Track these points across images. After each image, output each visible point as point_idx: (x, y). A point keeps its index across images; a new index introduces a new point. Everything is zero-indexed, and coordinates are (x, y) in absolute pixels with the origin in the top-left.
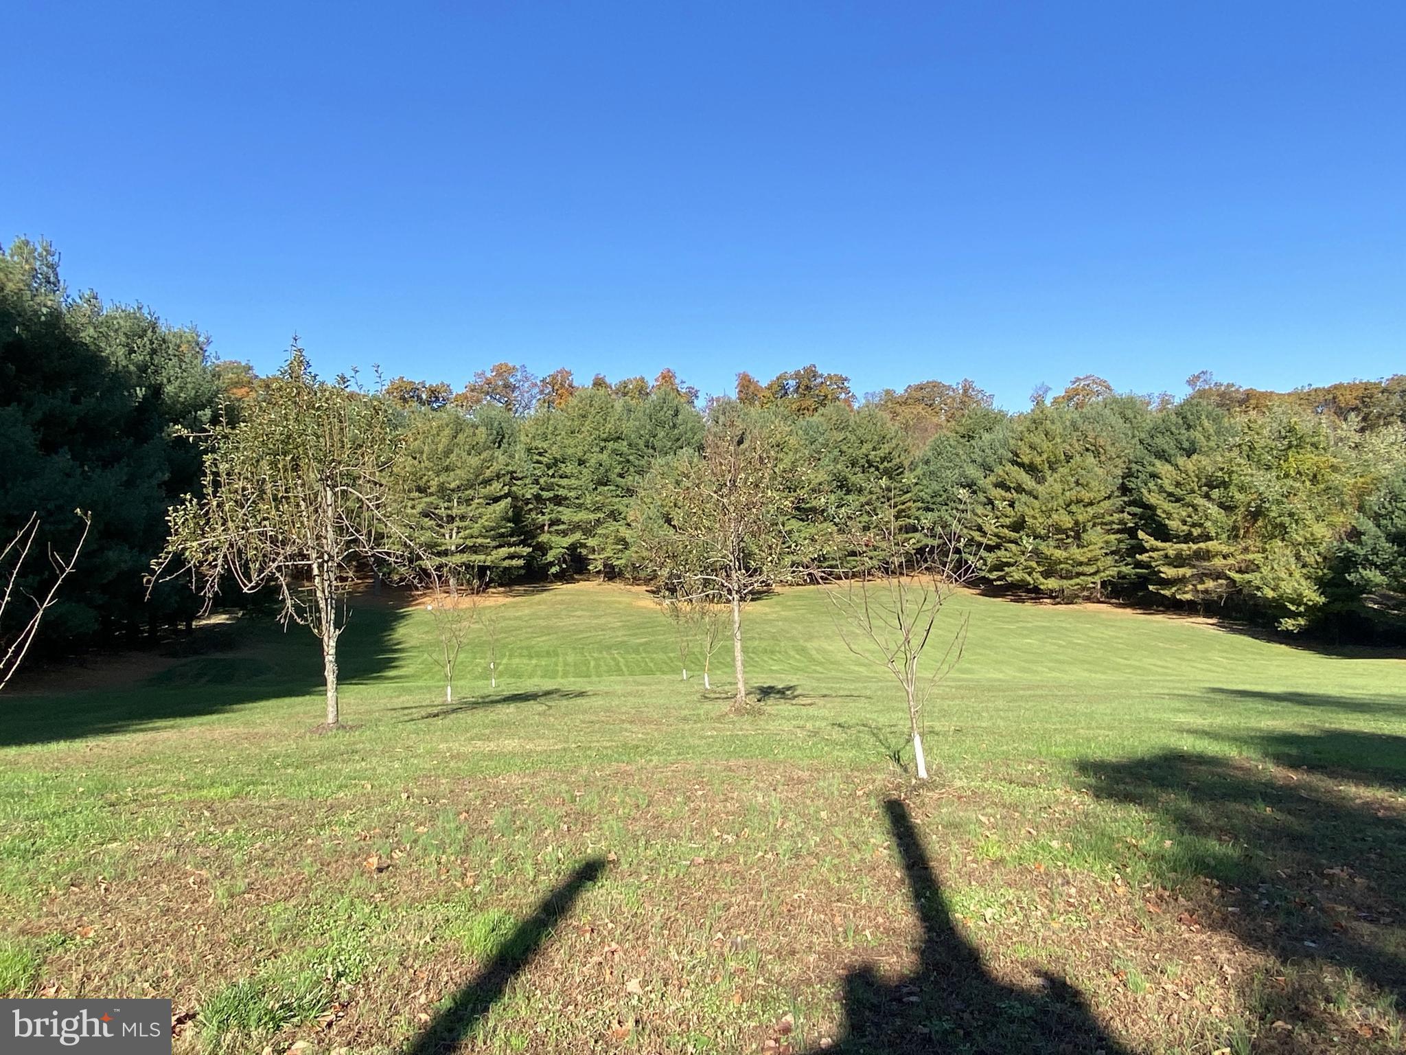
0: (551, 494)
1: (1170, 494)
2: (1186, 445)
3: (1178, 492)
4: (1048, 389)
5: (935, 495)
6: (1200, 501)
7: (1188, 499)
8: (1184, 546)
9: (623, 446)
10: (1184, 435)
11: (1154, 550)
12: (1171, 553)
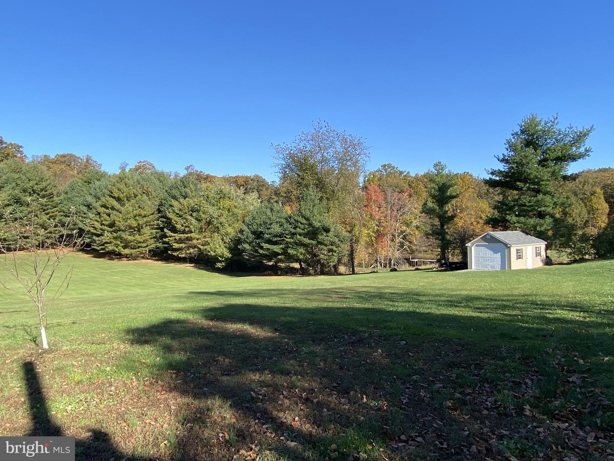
1: (177, 214)
2: (184, 194)
3: (180, 213)
4: (127, 165)
6: (189, 217)
7: (184, 216)
8: (182, 235)
10: (183, 190)
11: (170, 237)
12: (177, 238)
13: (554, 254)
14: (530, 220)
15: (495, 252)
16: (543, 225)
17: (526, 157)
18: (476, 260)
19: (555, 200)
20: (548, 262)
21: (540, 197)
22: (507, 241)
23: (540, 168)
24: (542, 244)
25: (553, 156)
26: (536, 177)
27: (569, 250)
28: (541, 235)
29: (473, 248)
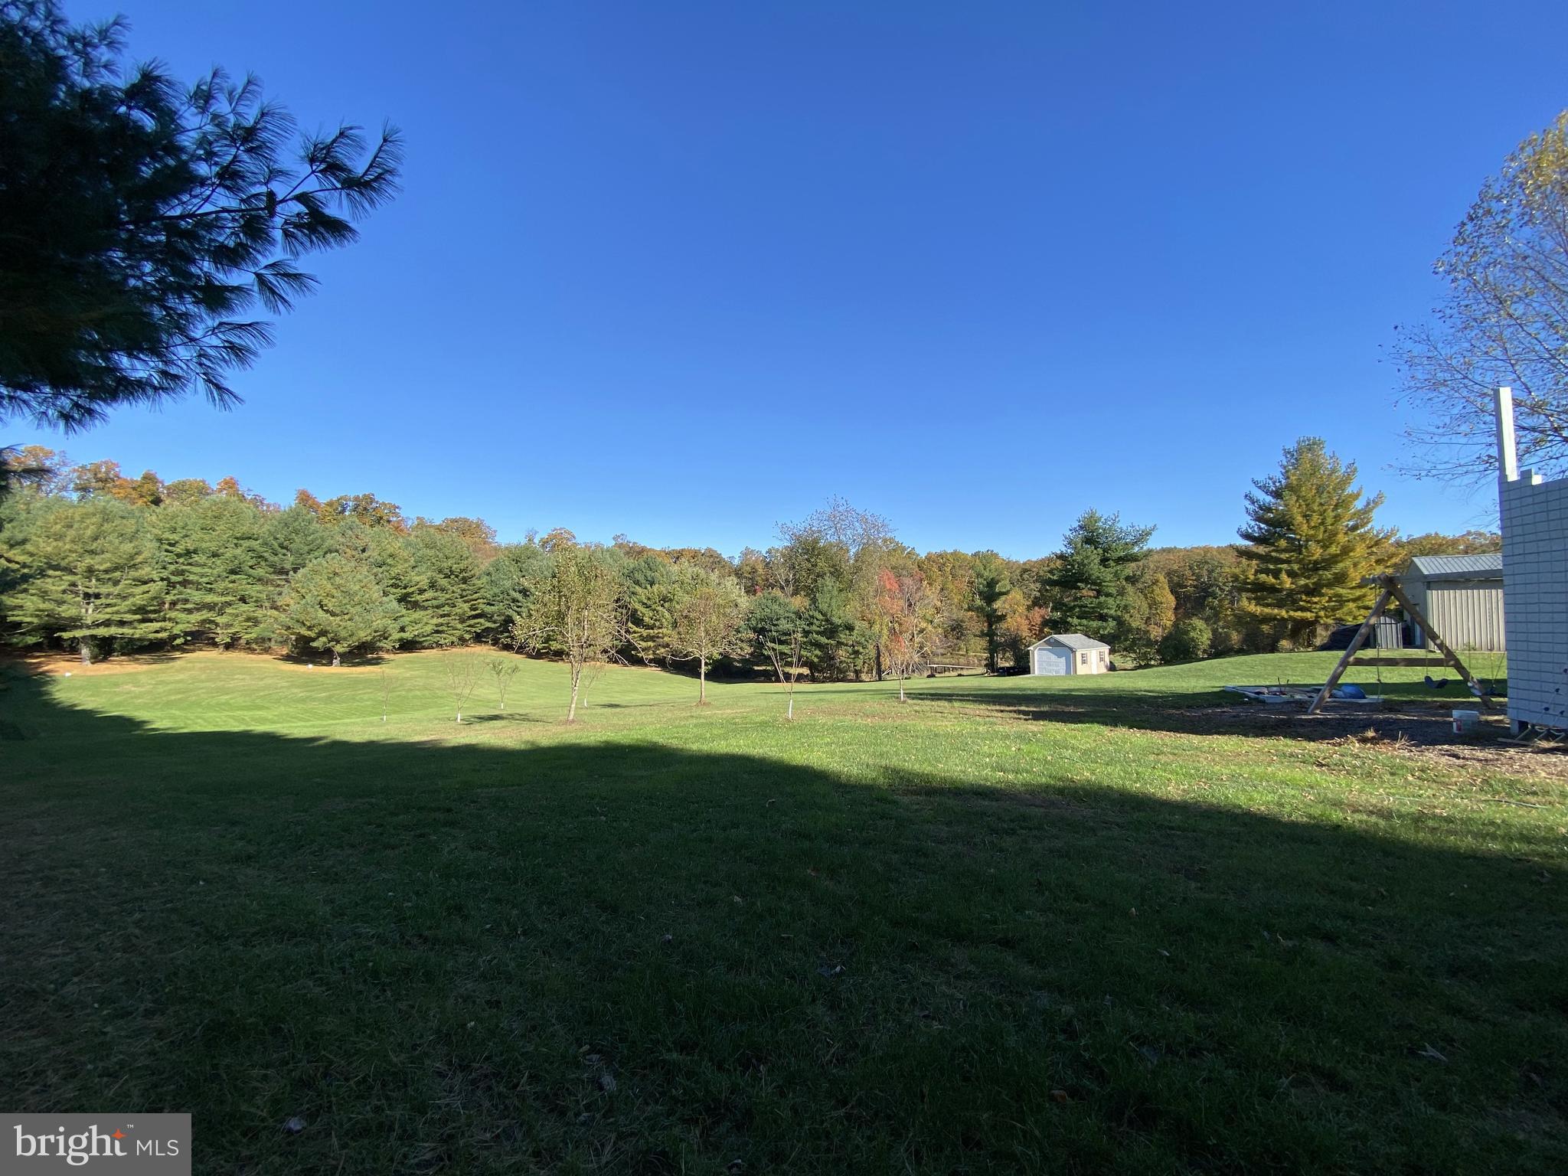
0: (180, 579)
1: (644, 604)
2: (649, 578)
3: (649, 603)
4: (536, 533)
5: (495, 595)
6: (660, 608)
7: (653, 607)
8: (651, 631)
9: (254, 544)
10: (649, 573)
11: (635, 632)
12: (645, 635)
13: (1118, 660)
14: (1092, 622)
15: (1059, 657)
16: (1106, 628)
17: (1087, 557)
18: (1039, 665)
19: (1118, 602)
20: (1112, 668)
21: (1102, 599)
22: (1072, 645)
23: (1103, 569)
24: (1106, 648)
25: (1116, 555)
26: (1098, 578)
27: (1134, 656)
28: (1103, 639)
29: (1036, 652)
